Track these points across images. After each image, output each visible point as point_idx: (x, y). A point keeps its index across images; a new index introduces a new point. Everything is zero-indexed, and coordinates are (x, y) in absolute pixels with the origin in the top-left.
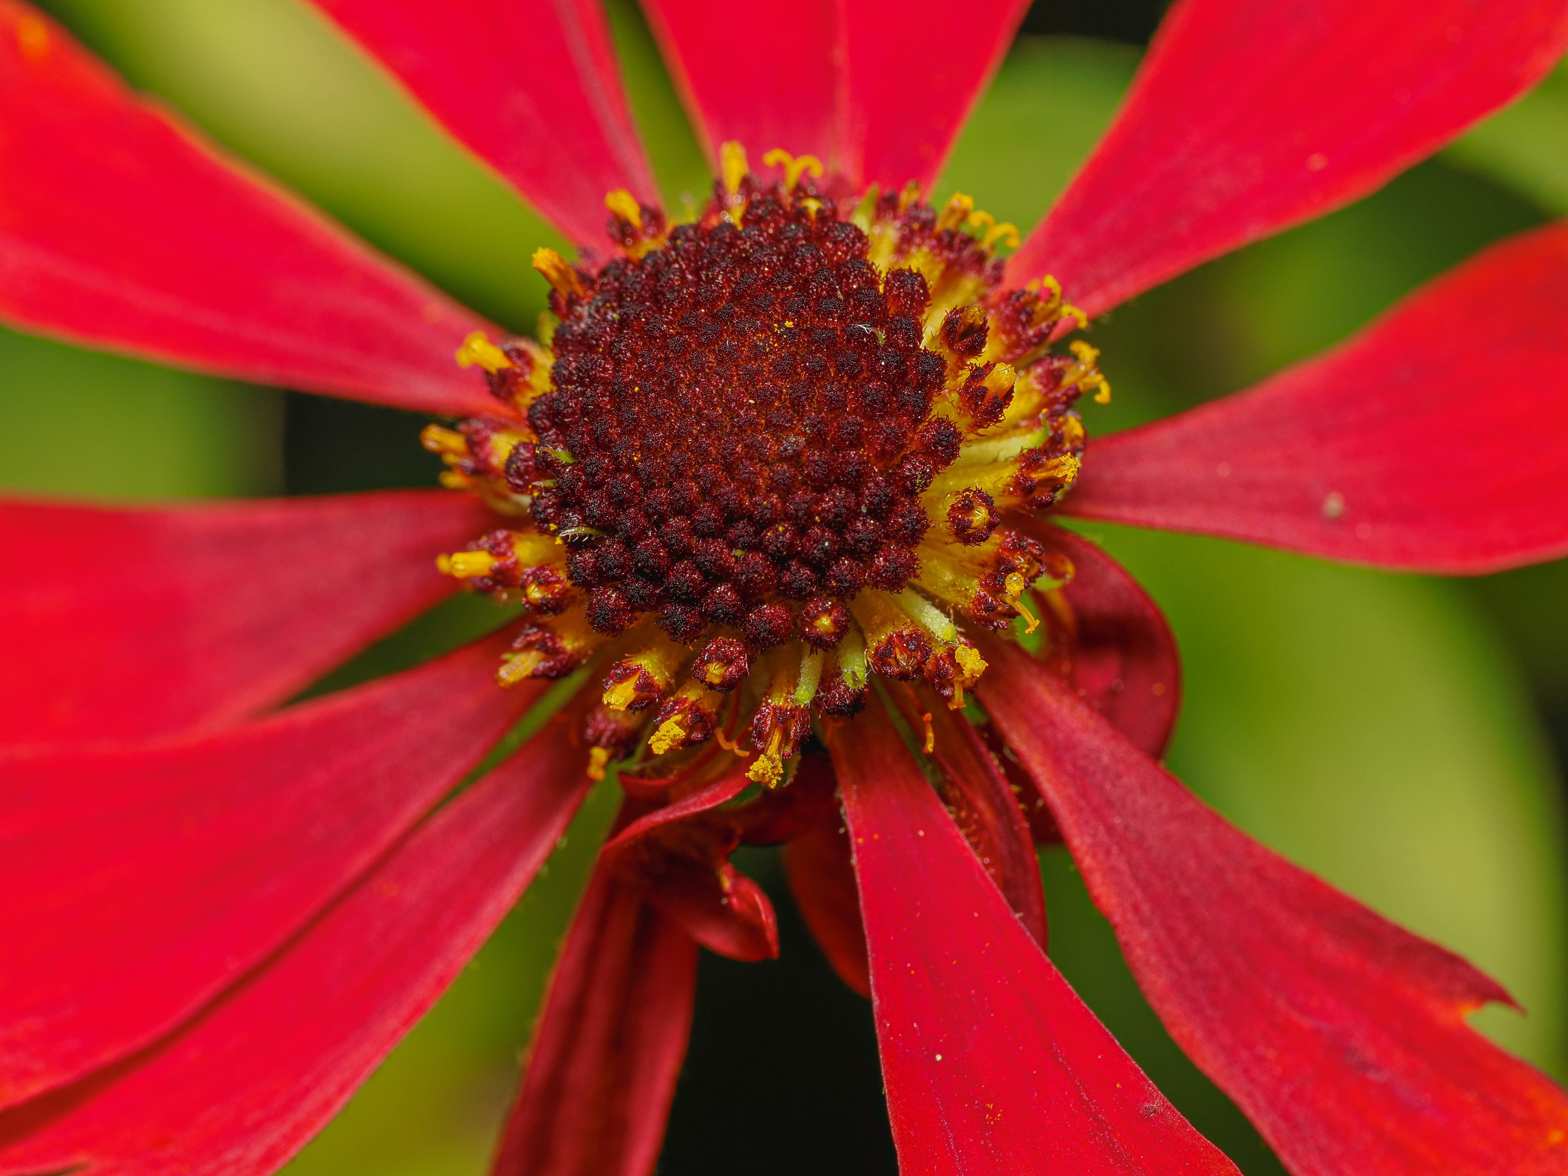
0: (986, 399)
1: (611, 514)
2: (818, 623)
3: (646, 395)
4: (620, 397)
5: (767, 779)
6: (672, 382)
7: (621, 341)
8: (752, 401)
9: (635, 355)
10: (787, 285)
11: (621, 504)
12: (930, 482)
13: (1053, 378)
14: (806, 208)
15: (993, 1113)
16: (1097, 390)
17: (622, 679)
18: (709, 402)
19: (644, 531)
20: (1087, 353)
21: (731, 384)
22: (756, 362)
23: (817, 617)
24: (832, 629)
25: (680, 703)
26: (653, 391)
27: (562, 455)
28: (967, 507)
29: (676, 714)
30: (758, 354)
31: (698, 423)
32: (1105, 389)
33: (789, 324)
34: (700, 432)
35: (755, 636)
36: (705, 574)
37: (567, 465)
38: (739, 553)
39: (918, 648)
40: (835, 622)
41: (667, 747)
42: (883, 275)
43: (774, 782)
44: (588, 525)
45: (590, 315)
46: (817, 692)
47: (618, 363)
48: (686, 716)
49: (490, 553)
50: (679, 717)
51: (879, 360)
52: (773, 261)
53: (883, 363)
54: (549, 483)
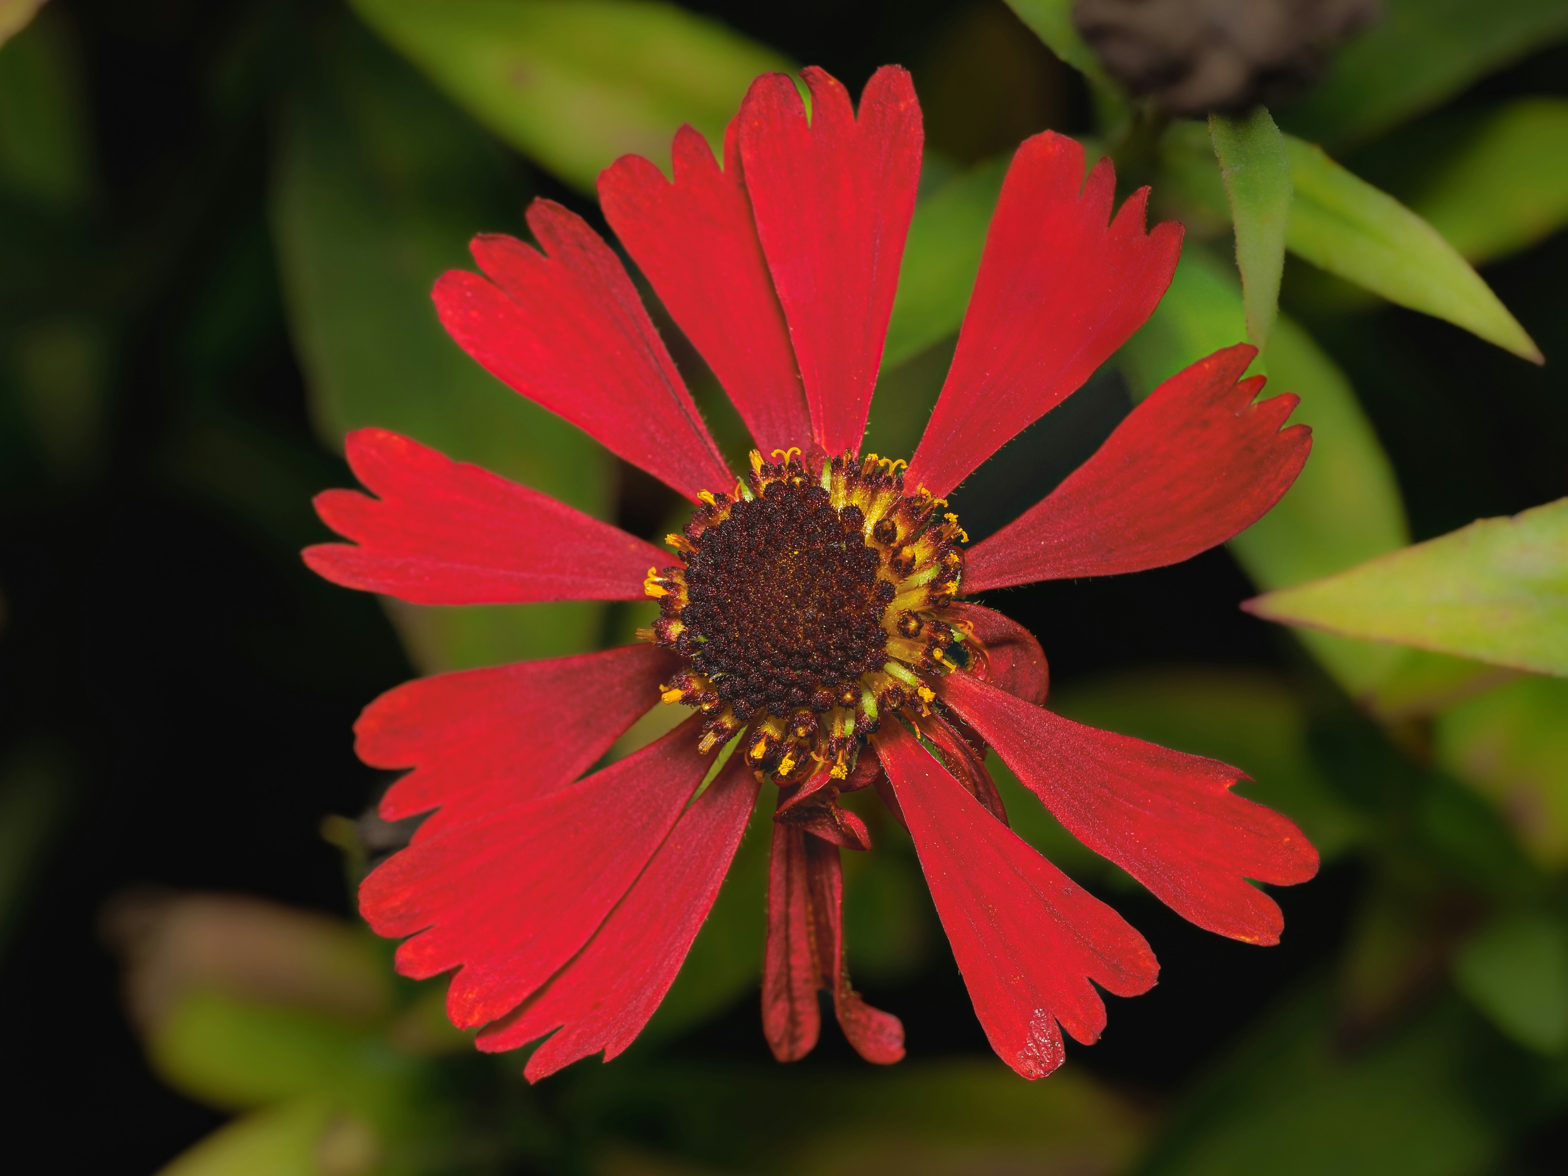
0: (903, 565)
1: (731, 665)
2: (845, 697)
3: (735, 603)
4: (723, 607)
5: (840, 776)
6: (746, 594)
7: (717, 576)
8: (786, 596)
9: (725, 582)
10: (791, 530)
11: (736, 659)
12: (884, 614)
13: (938, 537)
14: (795, 483)
15: (993, 909)
16: (962, 537)
17: (758, 741)
18: (765, 599)
19: (749, 669)
20: (952, 517)
21: (774, 589)
22: (784, 575)
23: (843, 695)
24: (853, 699)
25: (790, 745)
26: (737, 600)
27: (702, 639)
28: (906, 622)
29: (789, 752)
30: (783, 571)
31: (763, 612)
32: (965, 534)
33: (796, 553)
34: (765, 616)
35: (816, 710)
36: (785, 685)
37: (706, 643)
38: (799, 672)
39: (898, 695)
40: (853, 695)
41: (787, 771)
42: (839, 511)
43: (844, 776)
44: (722, 672)
45: (700, 562)
46: (855, 725)
47: (717, 588)
48: (794, 752)
49: (680, 689)
50: (789, 754)
51: (844, 560)
52: (782, 518)
53: (847, 561)
54: (699, 653)
